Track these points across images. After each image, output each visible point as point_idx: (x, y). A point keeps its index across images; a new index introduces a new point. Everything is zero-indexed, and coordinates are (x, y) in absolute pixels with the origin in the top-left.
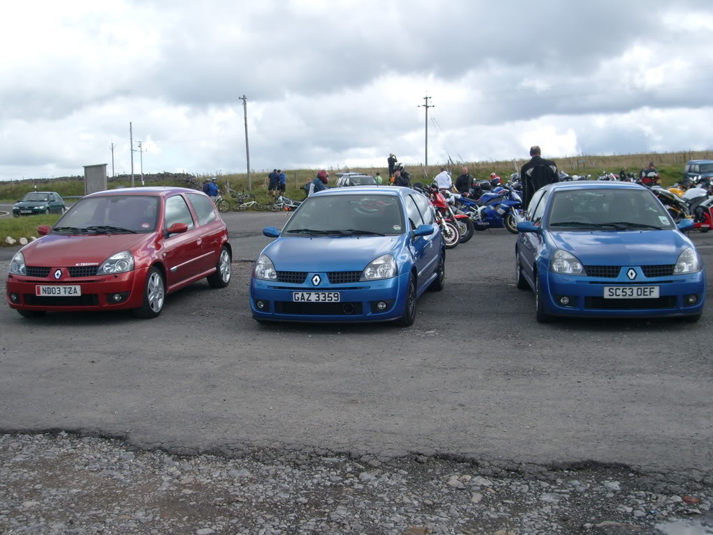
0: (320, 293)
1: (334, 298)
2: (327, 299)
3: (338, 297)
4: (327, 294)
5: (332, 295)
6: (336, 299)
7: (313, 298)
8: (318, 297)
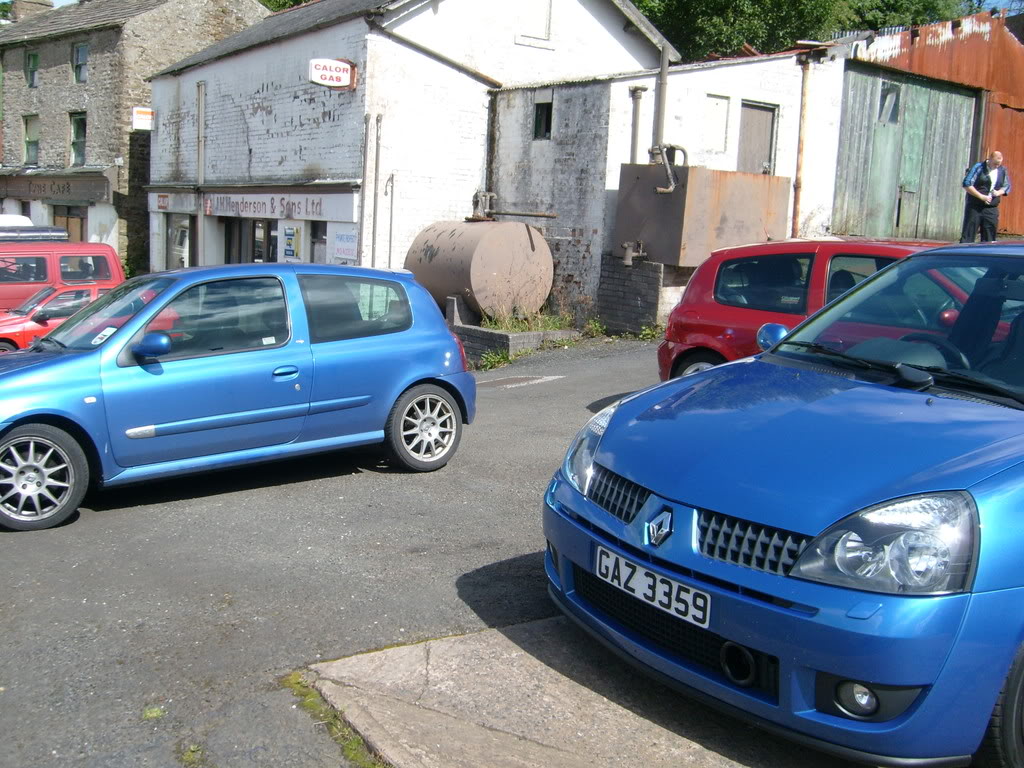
0: (659, 578)
1: (692, 611)
2: (675, 604)
3: (703, 609)
4: (675, 585)
5: (688, 597)
6: (699, 614)
7: (640, 585)
8: (652, 587)
